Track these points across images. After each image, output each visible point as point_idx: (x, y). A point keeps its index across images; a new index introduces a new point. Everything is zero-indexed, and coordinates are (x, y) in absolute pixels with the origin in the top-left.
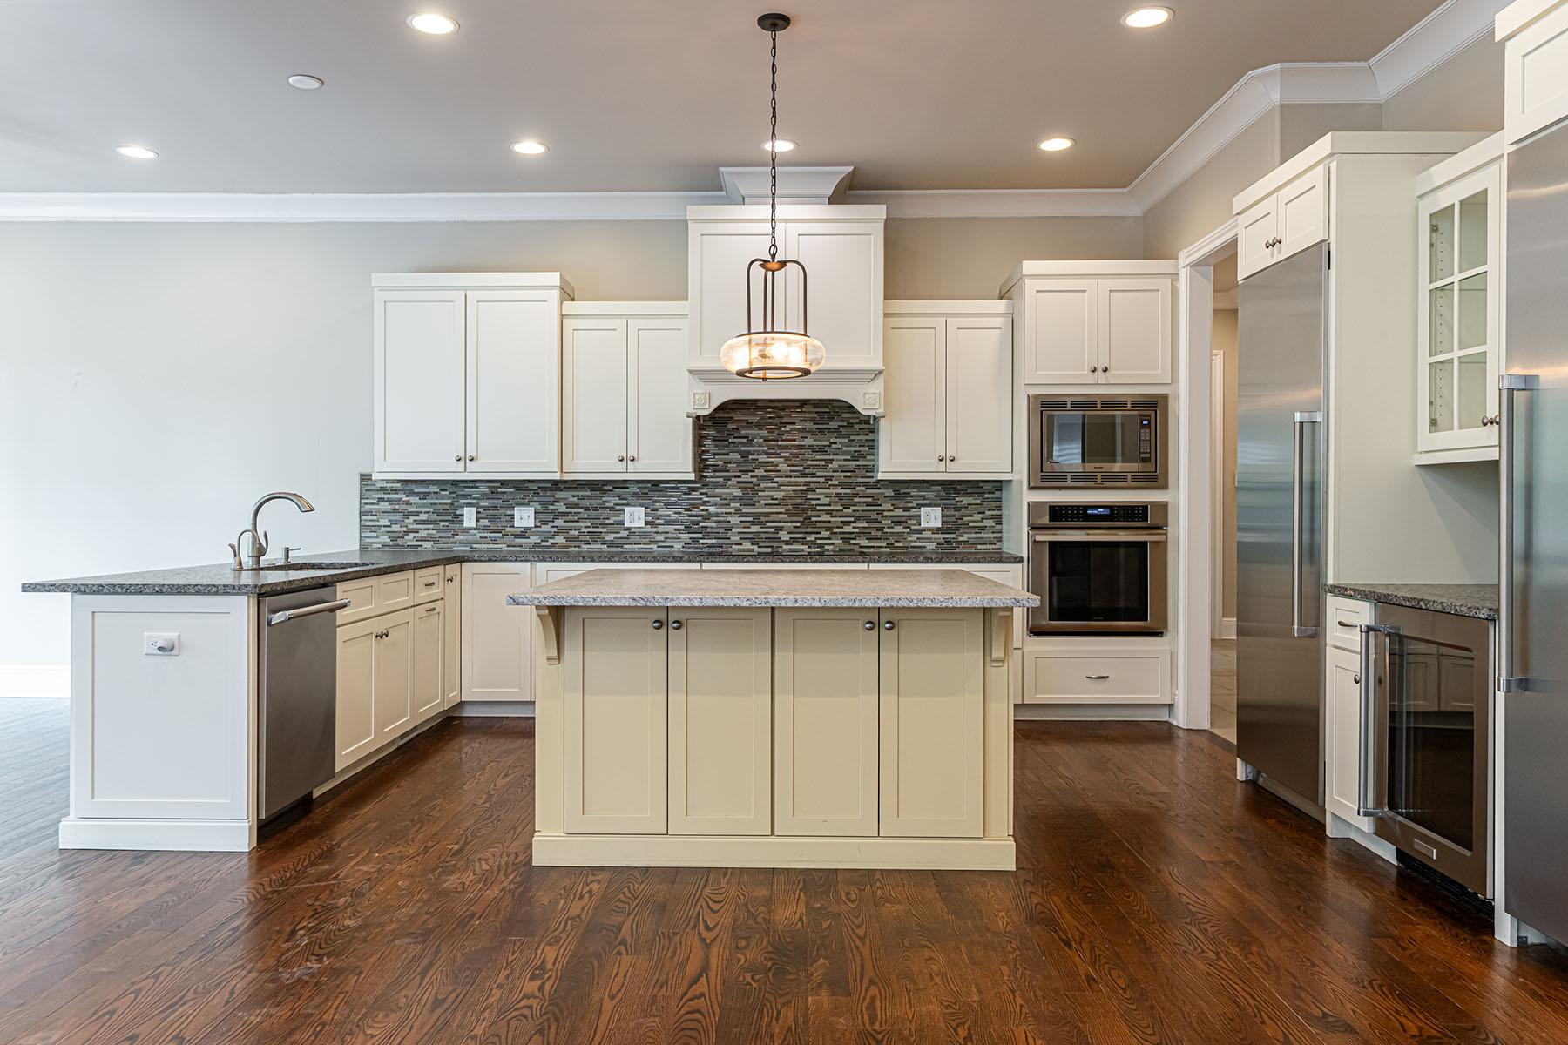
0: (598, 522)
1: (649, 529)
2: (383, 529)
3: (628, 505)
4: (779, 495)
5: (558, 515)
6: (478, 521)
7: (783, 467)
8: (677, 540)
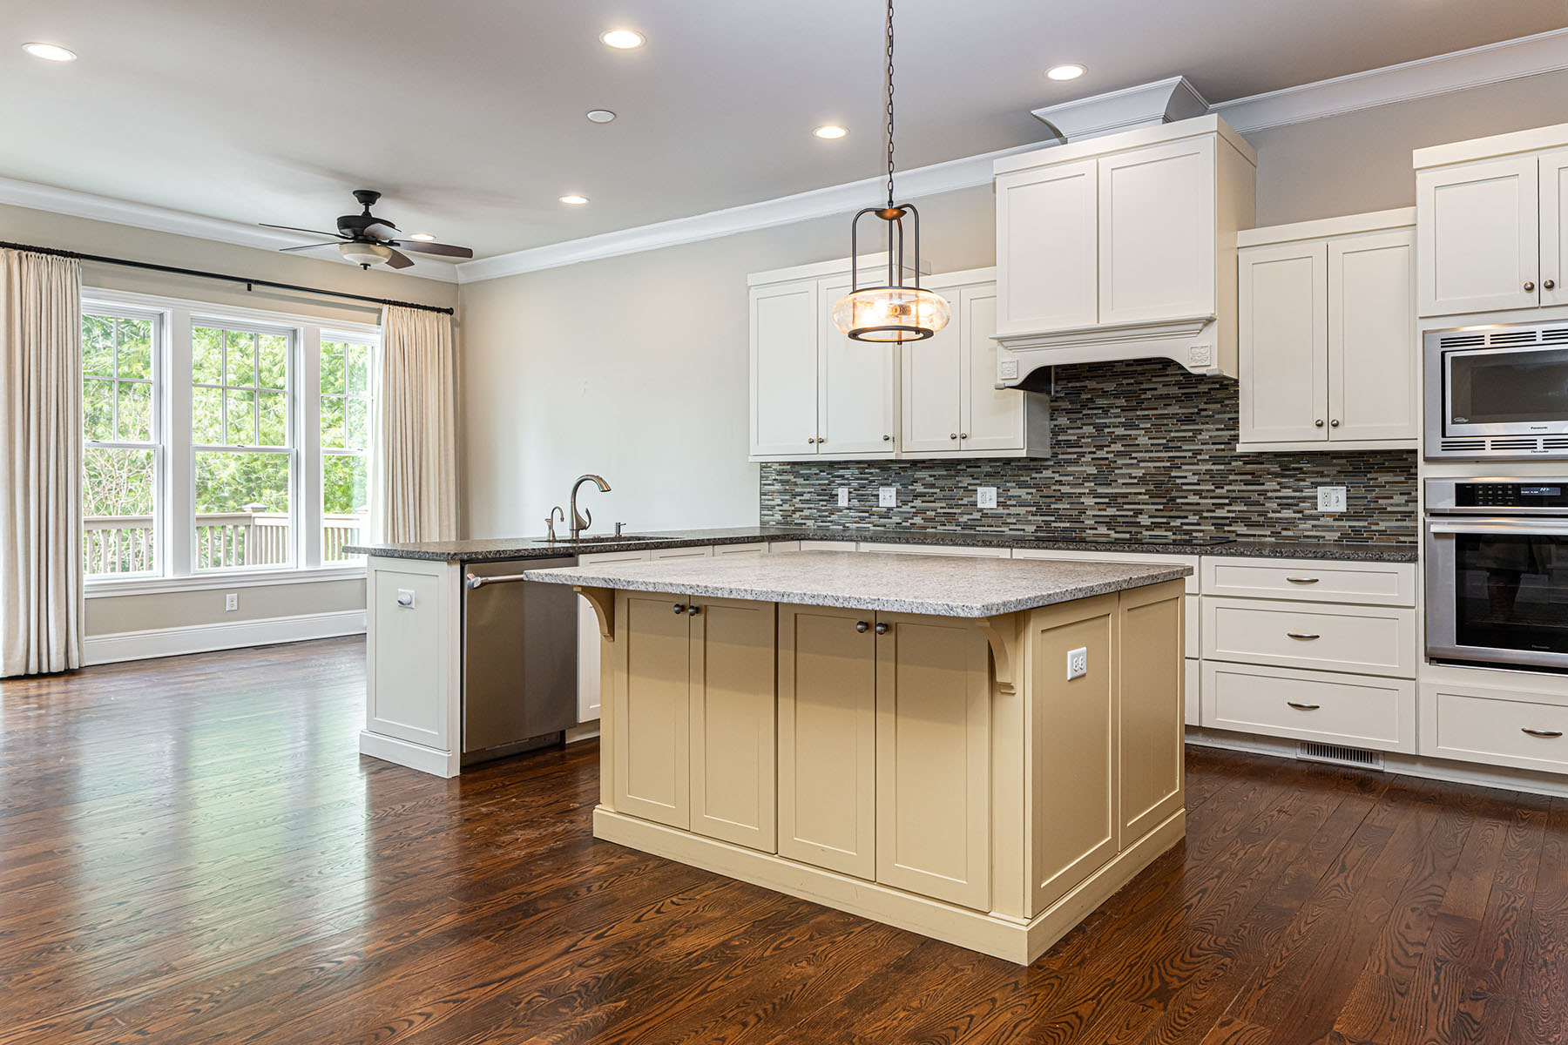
0: (953, 502)
1: (1001, 511)
2: (777, 508)
3: (980, 485)
4: (1139, 473)
5: (916, 496)
6: (849, 501)
7: (1143, 440)
8: (1029, 522)
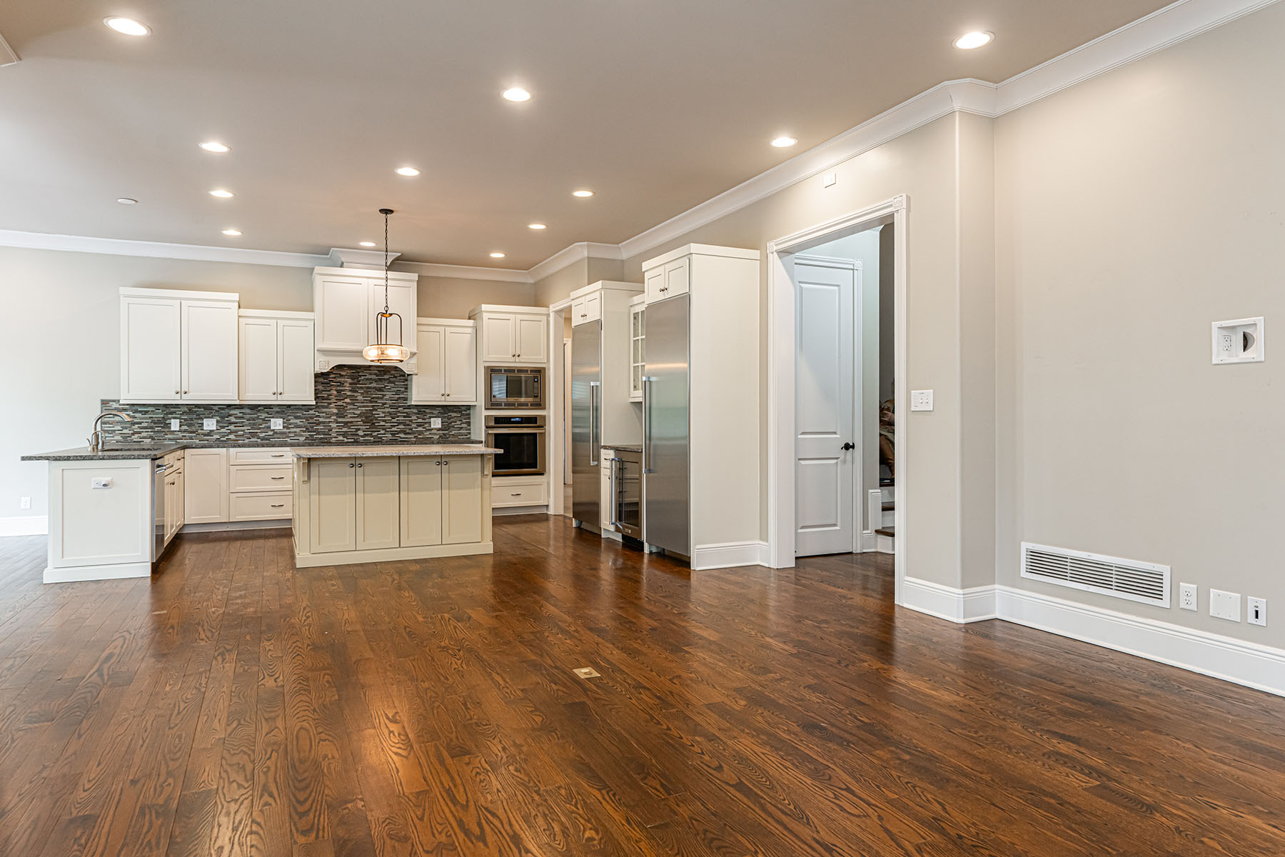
0: (255, 427)
1: (285, 430)
2: (117, 432)
3: (273, 417)
4: (358, 412)
5: (231, 423)
6: (180, 426)
7: (360, 398)
8: (302, 436)
